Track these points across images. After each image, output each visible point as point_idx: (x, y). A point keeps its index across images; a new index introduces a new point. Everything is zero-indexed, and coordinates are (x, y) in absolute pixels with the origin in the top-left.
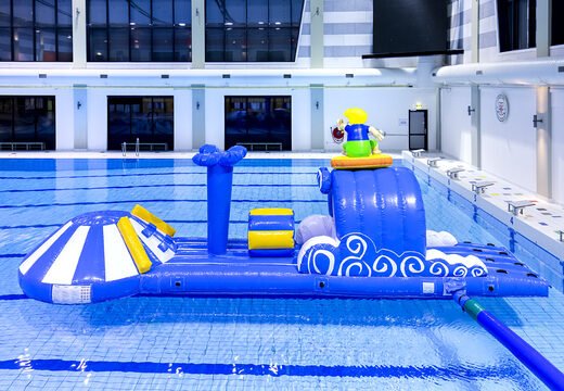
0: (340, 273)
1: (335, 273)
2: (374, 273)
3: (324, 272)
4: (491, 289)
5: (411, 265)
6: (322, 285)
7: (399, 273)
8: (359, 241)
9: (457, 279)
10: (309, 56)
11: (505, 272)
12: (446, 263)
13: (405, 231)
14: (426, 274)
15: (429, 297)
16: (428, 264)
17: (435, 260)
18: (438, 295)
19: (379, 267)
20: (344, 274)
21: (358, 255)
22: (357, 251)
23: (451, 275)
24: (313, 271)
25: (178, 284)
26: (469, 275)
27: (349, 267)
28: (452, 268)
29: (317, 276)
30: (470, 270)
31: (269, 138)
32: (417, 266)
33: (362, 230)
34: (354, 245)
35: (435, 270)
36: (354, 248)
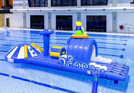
0: (67, 65)
1: (65, 65)
2: (75, 66)
3: (63, 64)
4: (106, 76)
5: (84, 66)
6: (62, 67)
7: (81, 67)
8: (71, 57)
9: (97, 71)
10: (112, 3)
11: (113, 72)
12: (94, 67)
13: (83, 56)
14: (88, 69)
15: (89, 75)
16: (89, 66)
17: (91, 65)
18: (91, 75)
19: (76, 65)
20: (68, 65)
21: (71, 61)
22: (71, 60)
23: (95, 70)
24: (61, 64)
25: (32, 62)
26: (100, 71)
27: (69, 64)
28: (95, 68)
29: (61, 65)
30: (101, 70)
31: (100, 28)
32: (86, 66)
33: (72, 54)
34: (70, 58)
35: (91, 68)
36: (70, 59)
